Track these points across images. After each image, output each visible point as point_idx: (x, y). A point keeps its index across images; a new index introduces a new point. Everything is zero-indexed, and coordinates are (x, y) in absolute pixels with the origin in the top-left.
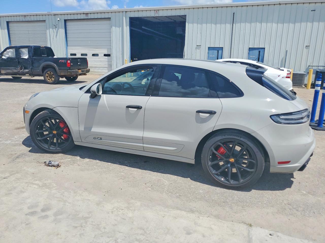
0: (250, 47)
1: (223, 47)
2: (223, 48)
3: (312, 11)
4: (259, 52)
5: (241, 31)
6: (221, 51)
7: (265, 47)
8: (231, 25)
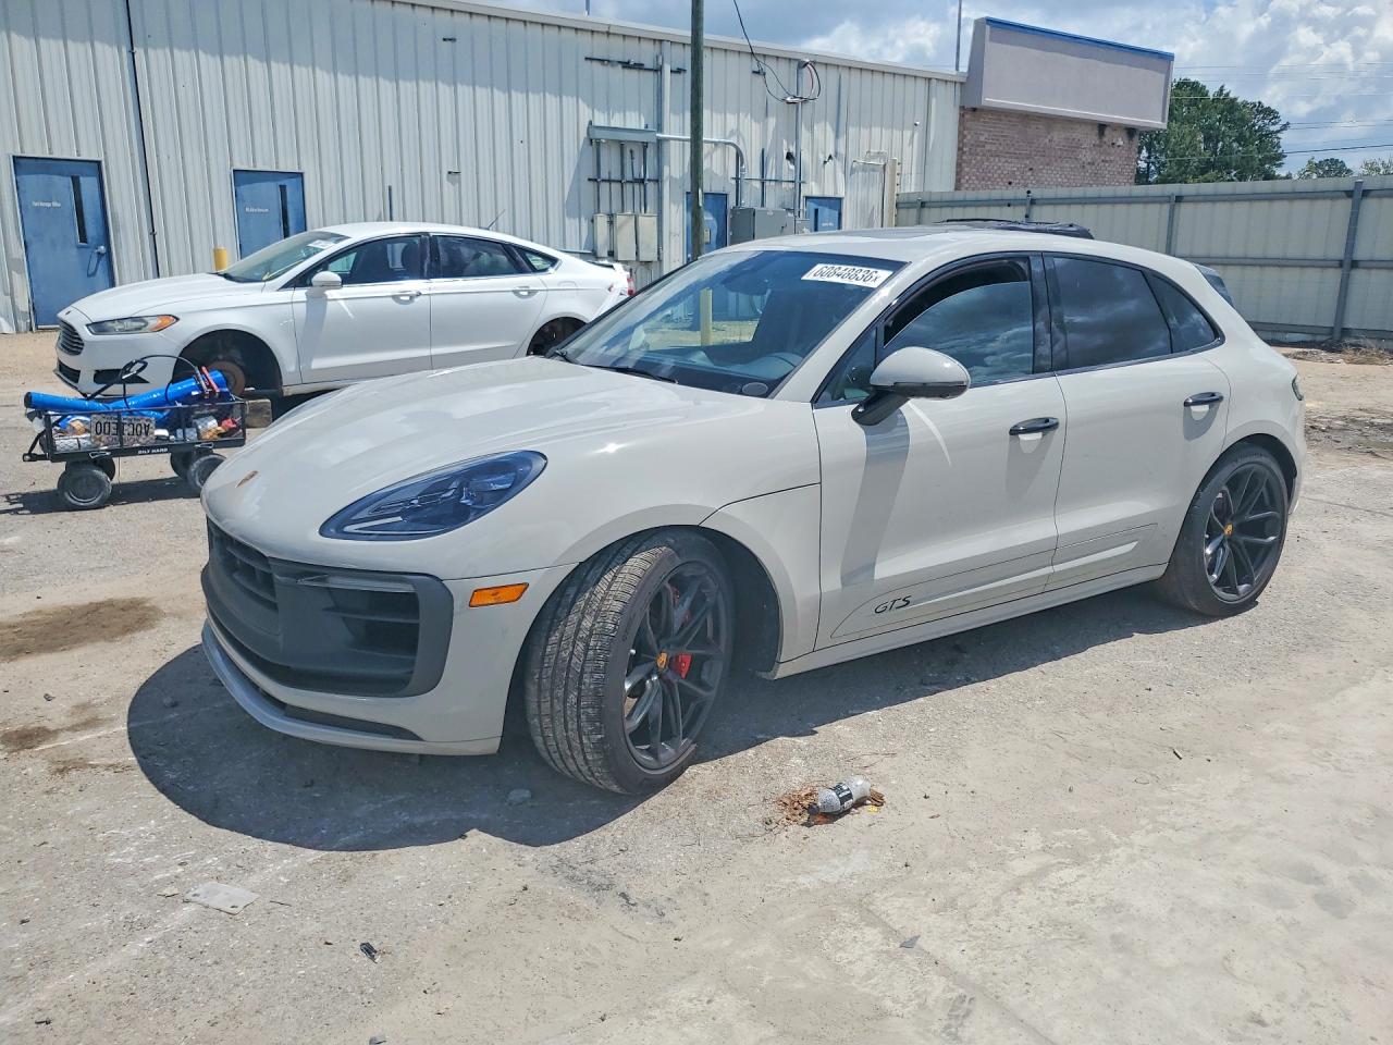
0: (238, 166)
1: (102, 158)
2: (99, 163)
3: (444, 40)
4: (283, 188)
5: (180, 86)
6: (94, 181)
7: (304, 169)
8: (120, 51)
